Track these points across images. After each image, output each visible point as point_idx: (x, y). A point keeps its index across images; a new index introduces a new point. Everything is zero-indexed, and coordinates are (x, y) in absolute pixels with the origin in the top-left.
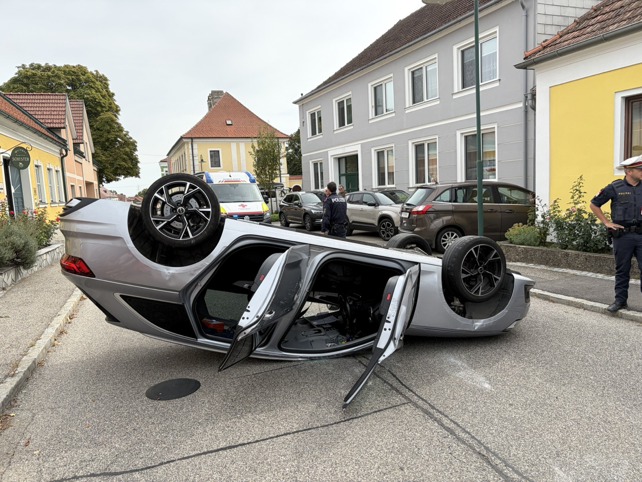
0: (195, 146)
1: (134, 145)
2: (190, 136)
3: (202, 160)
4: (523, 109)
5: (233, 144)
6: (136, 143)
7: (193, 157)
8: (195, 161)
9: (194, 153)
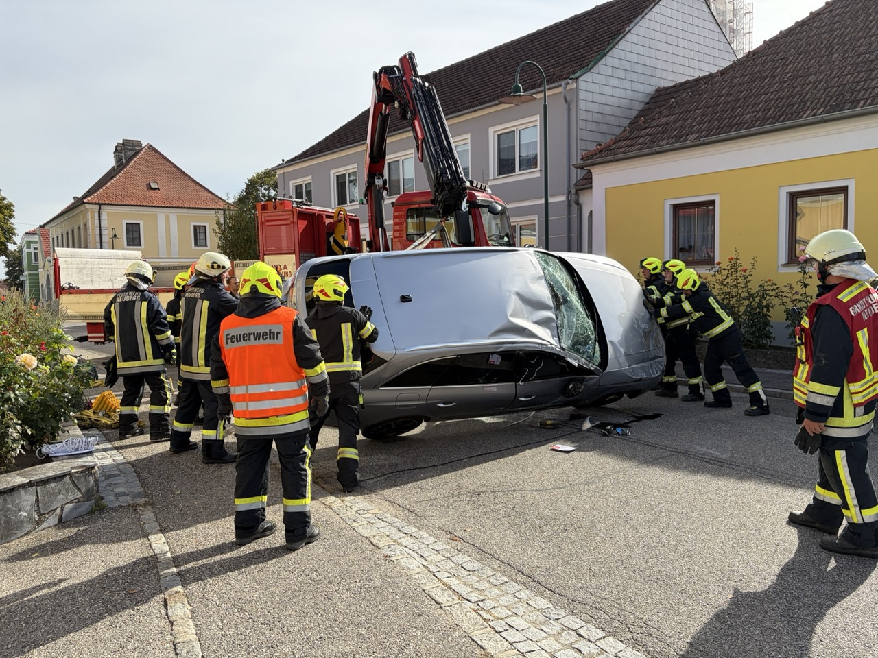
0: (104, 216)
1: (10, 209)
2: (97, 202)
3: (115, 236)
4: (566, 203)
5: (161, 215)
6: (13, 206)
7: (100, 230)
8: (103, 237)
9: (103, 225)
